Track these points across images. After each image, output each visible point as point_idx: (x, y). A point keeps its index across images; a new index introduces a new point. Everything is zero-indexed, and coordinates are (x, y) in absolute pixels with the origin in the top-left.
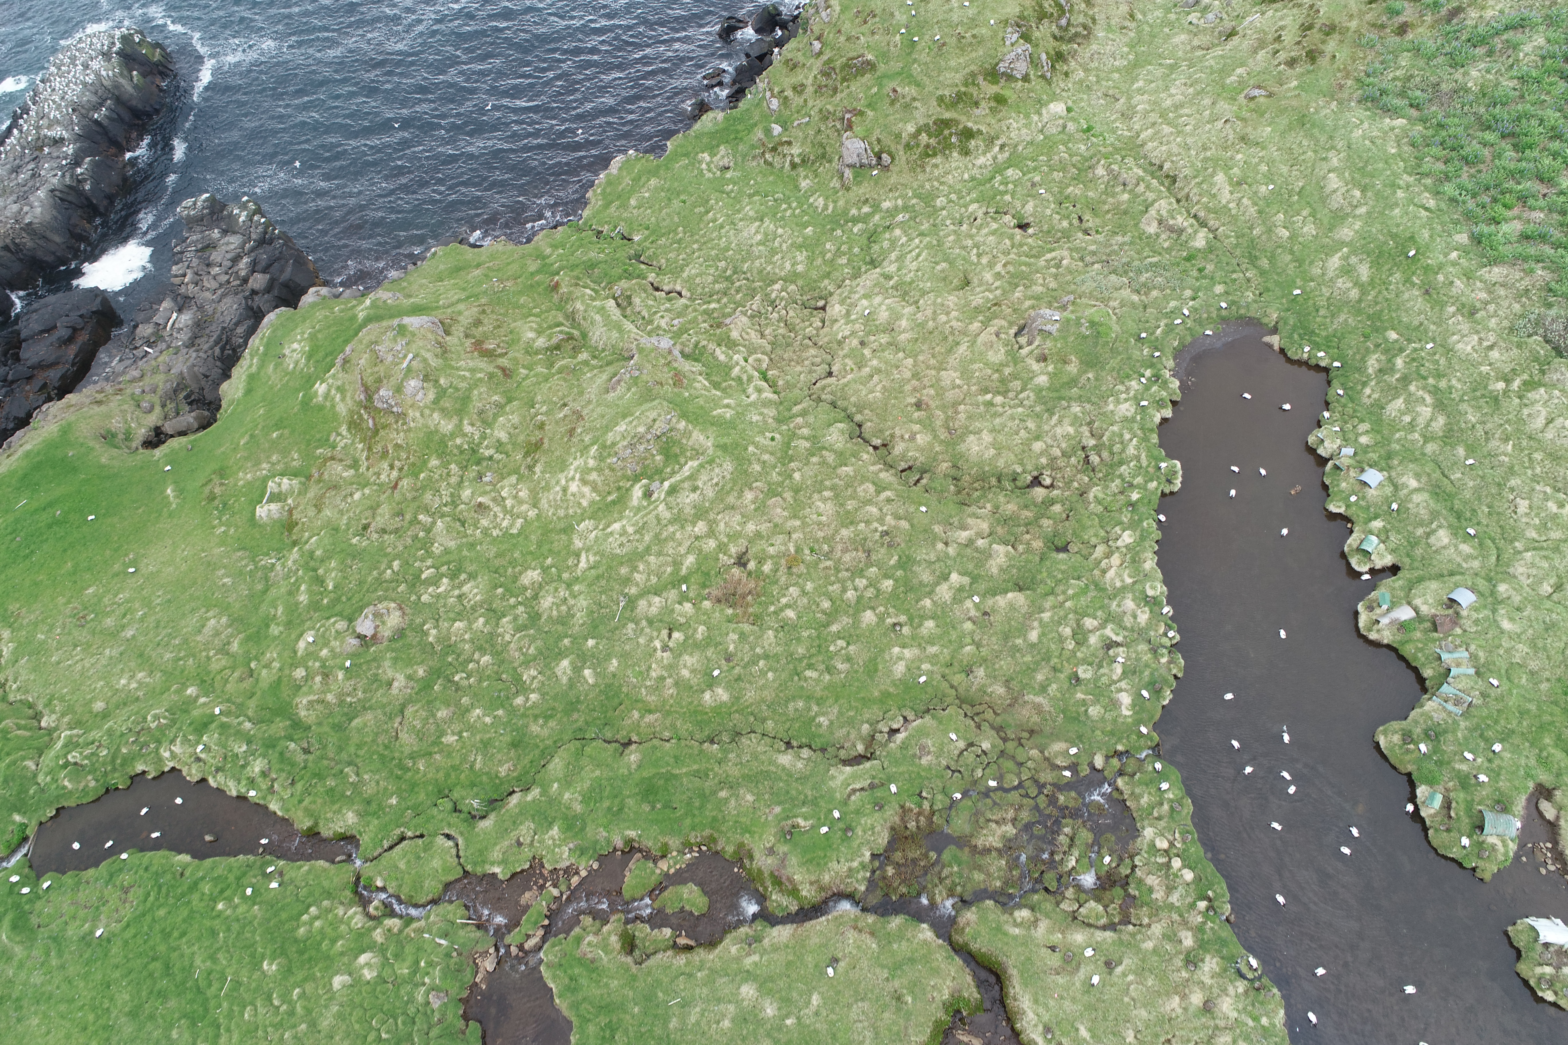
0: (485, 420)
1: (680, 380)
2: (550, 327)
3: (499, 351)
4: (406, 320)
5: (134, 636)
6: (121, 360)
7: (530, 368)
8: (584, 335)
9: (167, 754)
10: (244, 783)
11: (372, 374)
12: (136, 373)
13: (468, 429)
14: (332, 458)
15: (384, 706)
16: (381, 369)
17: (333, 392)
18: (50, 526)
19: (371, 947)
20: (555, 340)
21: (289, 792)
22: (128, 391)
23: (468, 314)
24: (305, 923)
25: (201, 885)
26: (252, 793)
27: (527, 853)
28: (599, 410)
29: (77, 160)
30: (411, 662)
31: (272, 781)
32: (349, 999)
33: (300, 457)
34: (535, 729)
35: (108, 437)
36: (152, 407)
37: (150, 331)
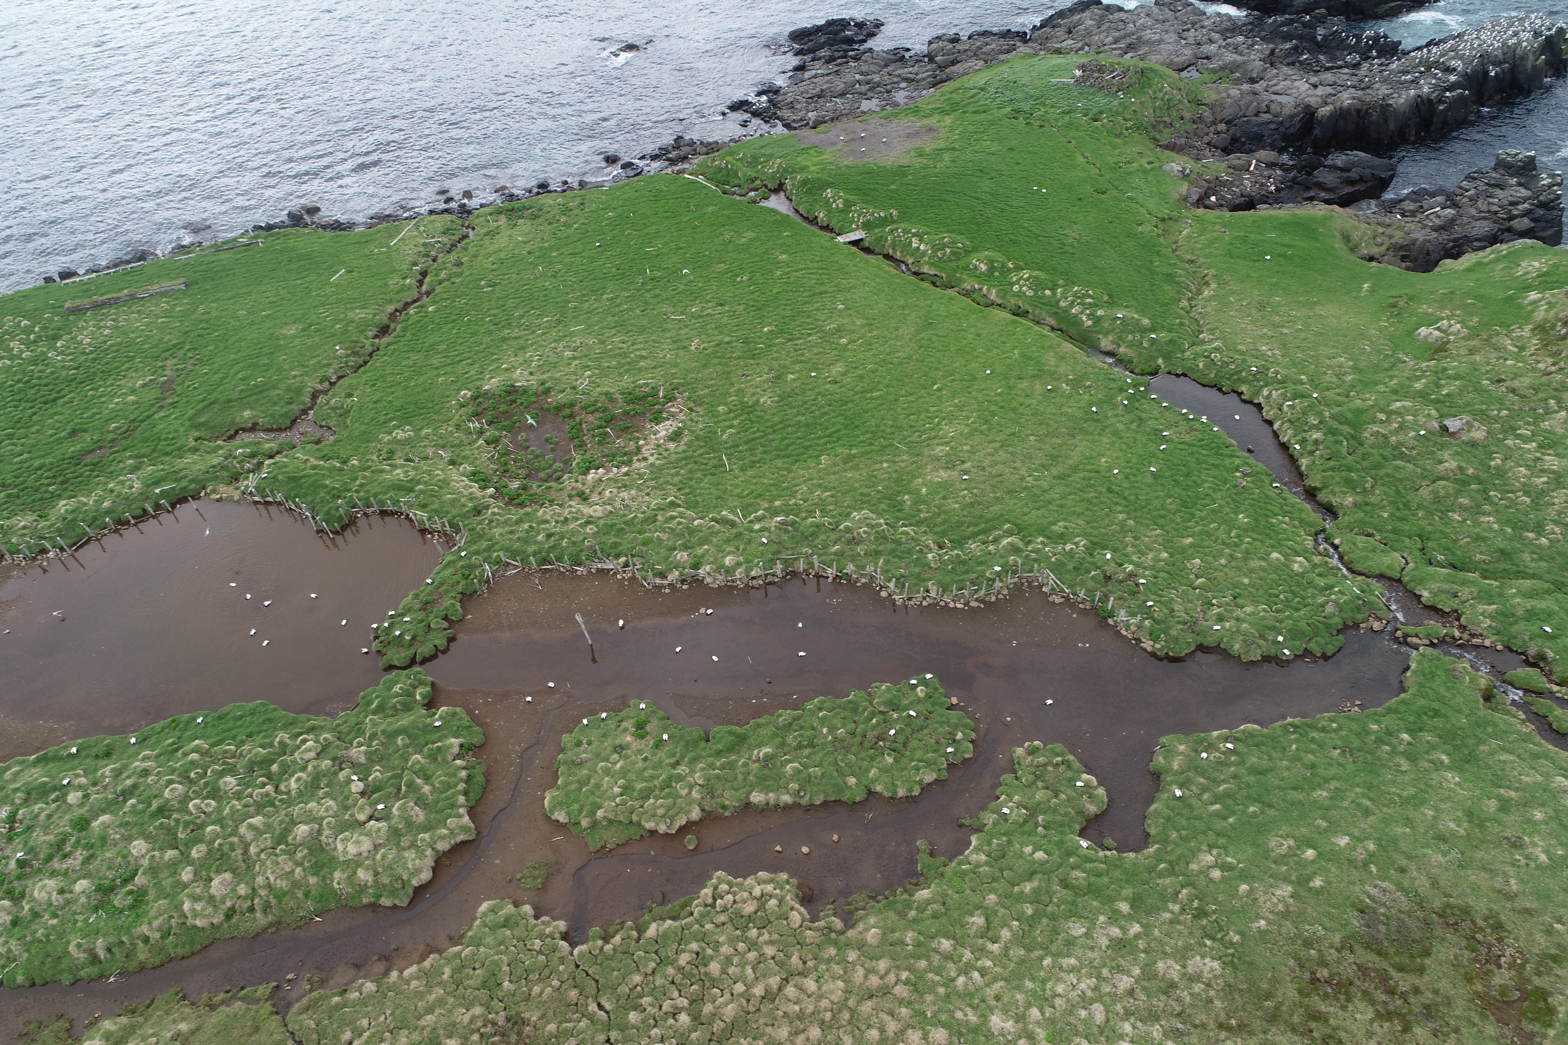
5: (1286, 334)
9: (1265, 393)
10: (1297, 438)
12: (1387, 221)
14: (1506, 336)
15: (1425, 469)
17: (1543, 303)
18: (1279, 255)
19: (1308, 559)
21: (1322, 461)
22: (1373, 227)
24: (1278, 520)
25: (1235, 459)
27: (1454, 604)
29: (1452, 87)
30: (1468, 462)
31: (1318, 449)
32: (1276, 567)
33: (1479, 322)
34: (1526, 557)
35: (1346, 238)
36: (1382, 244)
37: (1412, 208)
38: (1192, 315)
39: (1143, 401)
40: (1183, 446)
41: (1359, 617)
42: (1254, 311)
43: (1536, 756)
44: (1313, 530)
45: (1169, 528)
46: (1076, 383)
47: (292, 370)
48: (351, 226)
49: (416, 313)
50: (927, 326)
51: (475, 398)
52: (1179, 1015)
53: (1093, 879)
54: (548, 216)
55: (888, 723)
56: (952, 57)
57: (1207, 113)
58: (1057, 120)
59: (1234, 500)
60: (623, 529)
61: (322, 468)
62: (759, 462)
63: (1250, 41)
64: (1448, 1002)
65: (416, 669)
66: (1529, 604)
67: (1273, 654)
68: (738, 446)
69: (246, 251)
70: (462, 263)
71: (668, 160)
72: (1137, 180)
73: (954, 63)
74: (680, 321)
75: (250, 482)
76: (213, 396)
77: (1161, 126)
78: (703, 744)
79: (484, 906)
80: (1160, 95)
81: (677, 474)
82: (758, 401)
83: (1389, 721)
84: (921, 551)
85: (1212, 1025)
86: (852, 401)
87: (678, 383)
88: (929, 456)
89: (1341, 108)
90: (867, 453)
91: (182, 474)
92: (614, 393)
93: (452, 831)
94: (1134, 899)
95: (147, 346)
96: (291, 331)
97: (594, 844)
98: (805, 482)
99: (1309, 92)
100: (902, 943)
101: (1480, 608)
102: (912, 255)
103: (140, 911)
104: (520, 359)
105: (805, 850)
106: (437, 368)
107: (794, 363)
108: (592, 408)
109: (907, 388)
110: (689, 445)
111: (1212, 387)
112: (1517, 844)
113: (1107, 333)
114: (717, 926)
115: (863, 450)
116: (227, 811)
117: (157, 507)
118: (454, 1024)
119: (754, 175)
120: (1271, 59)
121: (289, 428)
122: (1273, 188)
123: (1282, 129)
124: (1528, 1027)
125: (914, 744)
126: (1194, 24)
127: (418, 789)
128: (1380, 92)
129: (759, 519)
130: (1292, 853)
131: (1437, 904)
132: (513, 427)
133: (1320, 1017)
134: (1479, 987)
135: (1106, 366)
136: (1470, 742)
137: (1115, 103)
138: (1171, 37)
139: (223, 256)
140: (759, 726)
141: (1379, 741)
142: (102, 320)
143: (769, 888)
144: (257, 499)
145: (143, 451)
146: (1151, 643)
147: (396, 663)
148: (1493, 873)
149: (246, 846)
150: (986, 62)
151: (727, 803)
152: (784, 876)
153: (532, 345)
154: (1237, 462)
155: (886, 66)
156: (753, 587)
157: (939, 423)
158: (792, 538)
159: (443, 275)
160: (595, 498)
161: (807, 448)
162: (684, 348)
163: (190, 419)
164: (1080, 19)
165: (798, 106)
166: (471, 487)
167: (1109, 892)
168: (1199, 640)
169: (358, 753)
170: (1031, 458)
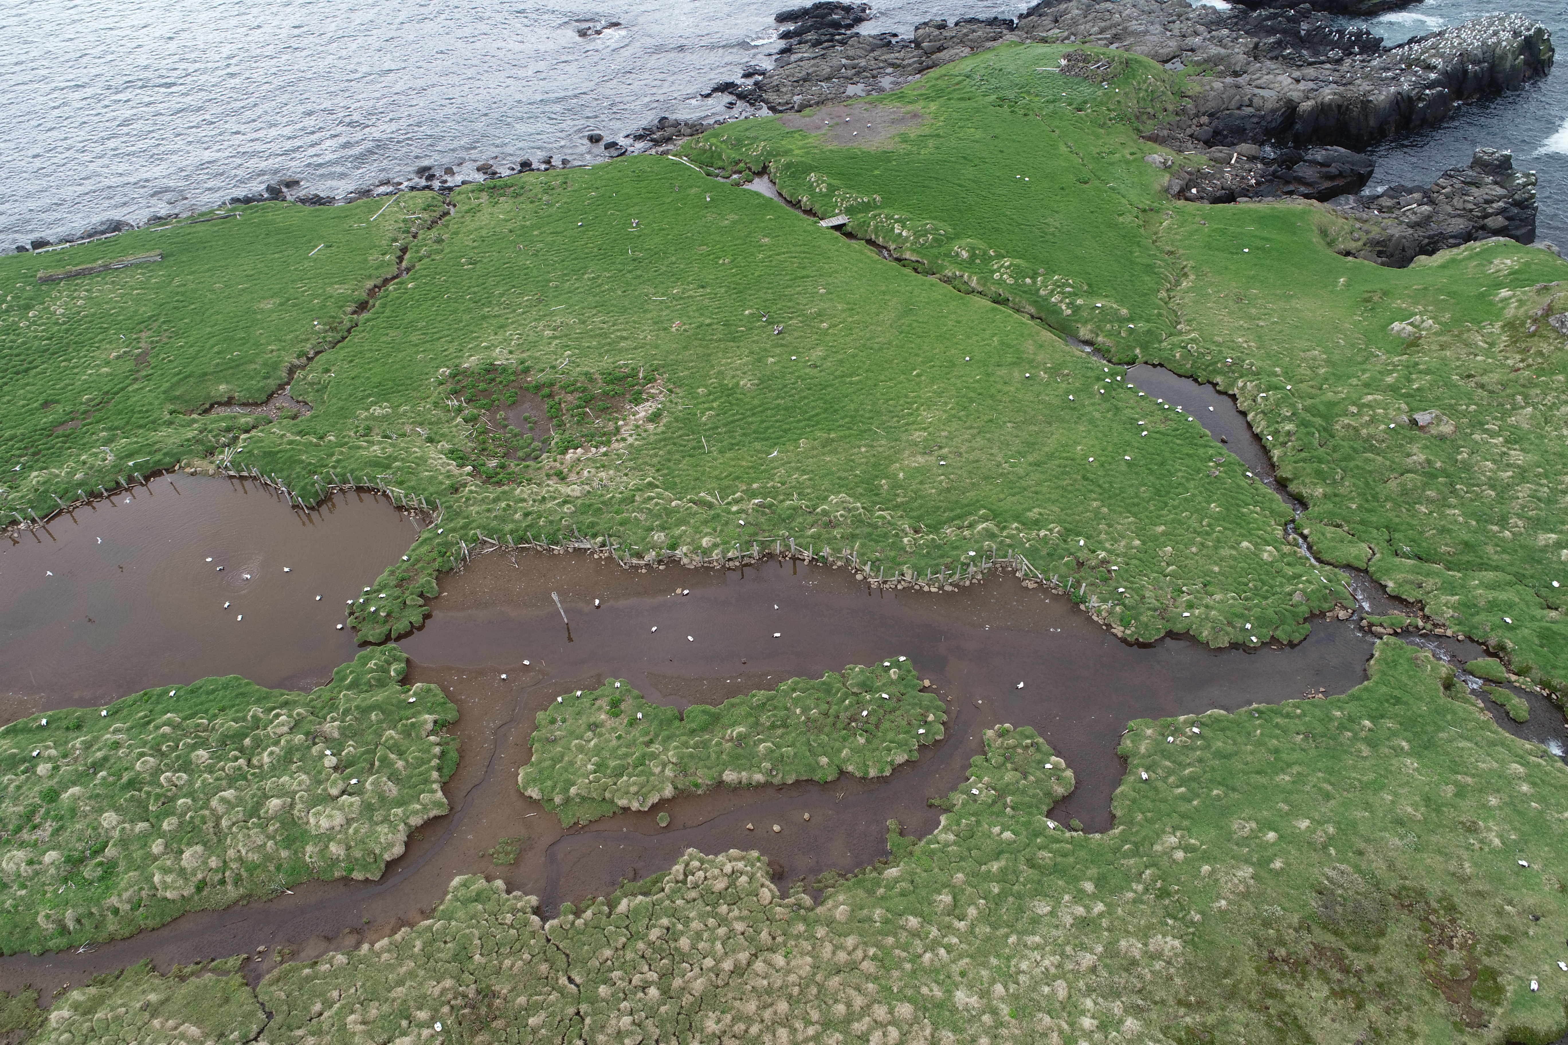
5: (1262, 326)
6: (1352, 208)
9: (1240, 385)
14: (1476, 332)
15: (1393, 462)
17: (1513, 300)
18: (1258, 249)
19: (1277, 548)
21: (1293, 453)
24: (1249, 509)
25: (1208, 448)
26: (1270, 438)
27: (1418, 594)
29: (1432, 85)
30: (1436, 455)
31: (1290, 441)
32: (1246, 556)
33: (1451, 318)
34: (1490, 549)
35: (1324, 233)
36: (1359, 239)
37: (1389, 204)
38: (1170, 305)
39: (1120, 390)
40: (1157, 436)
41: (1326, 606)
42: (1231, 303)
43: (1492, 744)
44: (1283, 520)
45: (1142, 516)
46: (1054, 372)
47: (269, 344)
48: (331, 200)
49: (395, 290)
50: (908, 312)
51: (453, 376)
52: (1140, 991)
53: (1059, 859)
54: (530, 194)
55: (860, 704)
56: (938, 44)
57: (1190, 105)
58: (1041, 109)
59: (1206, 489)
60: (600, 509)
61: (299, 443)
62: (737, 444)
63: (1234, 35)
64: (1401, 980)
65: (391, 645)
66: (1491, 595)
67: (1241, 641)
68: (717, 428)
69: (223, 223)
70: (443, 241)
71: (652, 140)
72: (1119, 171)
73: (940, 49)
74: (661, 302)
75: (226, 456)
76: (188, 370)
77: (1145, 117)
78: (677, 723)
79: (456, 881)
80: (1144, 86)
81: (656, 455)
82: (738, 384)
83: (1352, 708)
84: (897, 535)
85: (1171, 1001)
86: (832, 385)
87: (659, 365)
88: (907, 441)
89: (1322, 104)
90: (845, 437)
91: (157, 447)
92: (594, 374)
93: (425, 806)
94: (1099, 879)
95: (121, 318)
96: (268, 305)
97: (567, 821)
98: (783, 465)
99: (1291, 87)
100: (870, 920)
101: (1444, 598)
102: (894, 241)
103: (110, 883)
104: (500, 338)
105: (776, 828)
106: (416, 345)
107: (774, 346)
108: (572, 388)
109: (887, 373)
110: (668, 426)
111: (1188, 377)
112: (1472, 829)
113: (1086, 322)
114: (688, 902)
115: (842, 434)
116: (198, 784)
117: (130, 479)
118: (424, 996)
119: (738, 157)
120: (1255, 53)
121: (266, 403)
122: (1253, 181)
123: (1264, 123)
124: (1477, 1005)
125: (886, 725)
126: (1179, 16)
127: (391, 764)
128: (1361, 88)
129: (737, 501)
130: (1254, 836)
131: (1393, 886)
132: (492, 405)
133: (1276, 995)
134: (1431, 967)
135: (1084, 355)
136: (1430, 729)
137: (1100, 93)
138: (1157, 29)
139: (200, 228)
140: (733, 706)
141: (1342, 727)
142: (75, 290)
143: (740, 865)
144: (232, 473)
145: (116, 424)
146: (1122, 629)
147: (371, 639)
148: (1447, 856)
149: (218, 819)
150: (972, 49)
151: (700, 781)
152: (755, 854)
153: (512, 323)
154: (1211, 451)
155: (873, 50)
156: (729, 569)
157: (918, 409)
158: (769, 520)
159: (423, 252)
160: (573, 477)
161: (786, 431)
162: (665, 329)
163: (165, 392)
164: (1066, 9)
165: (784, 90)
166: (449, 465)
167: (1074, 872)
168: (1169, 626)
169: (331, 728)
170: (1008, 445)
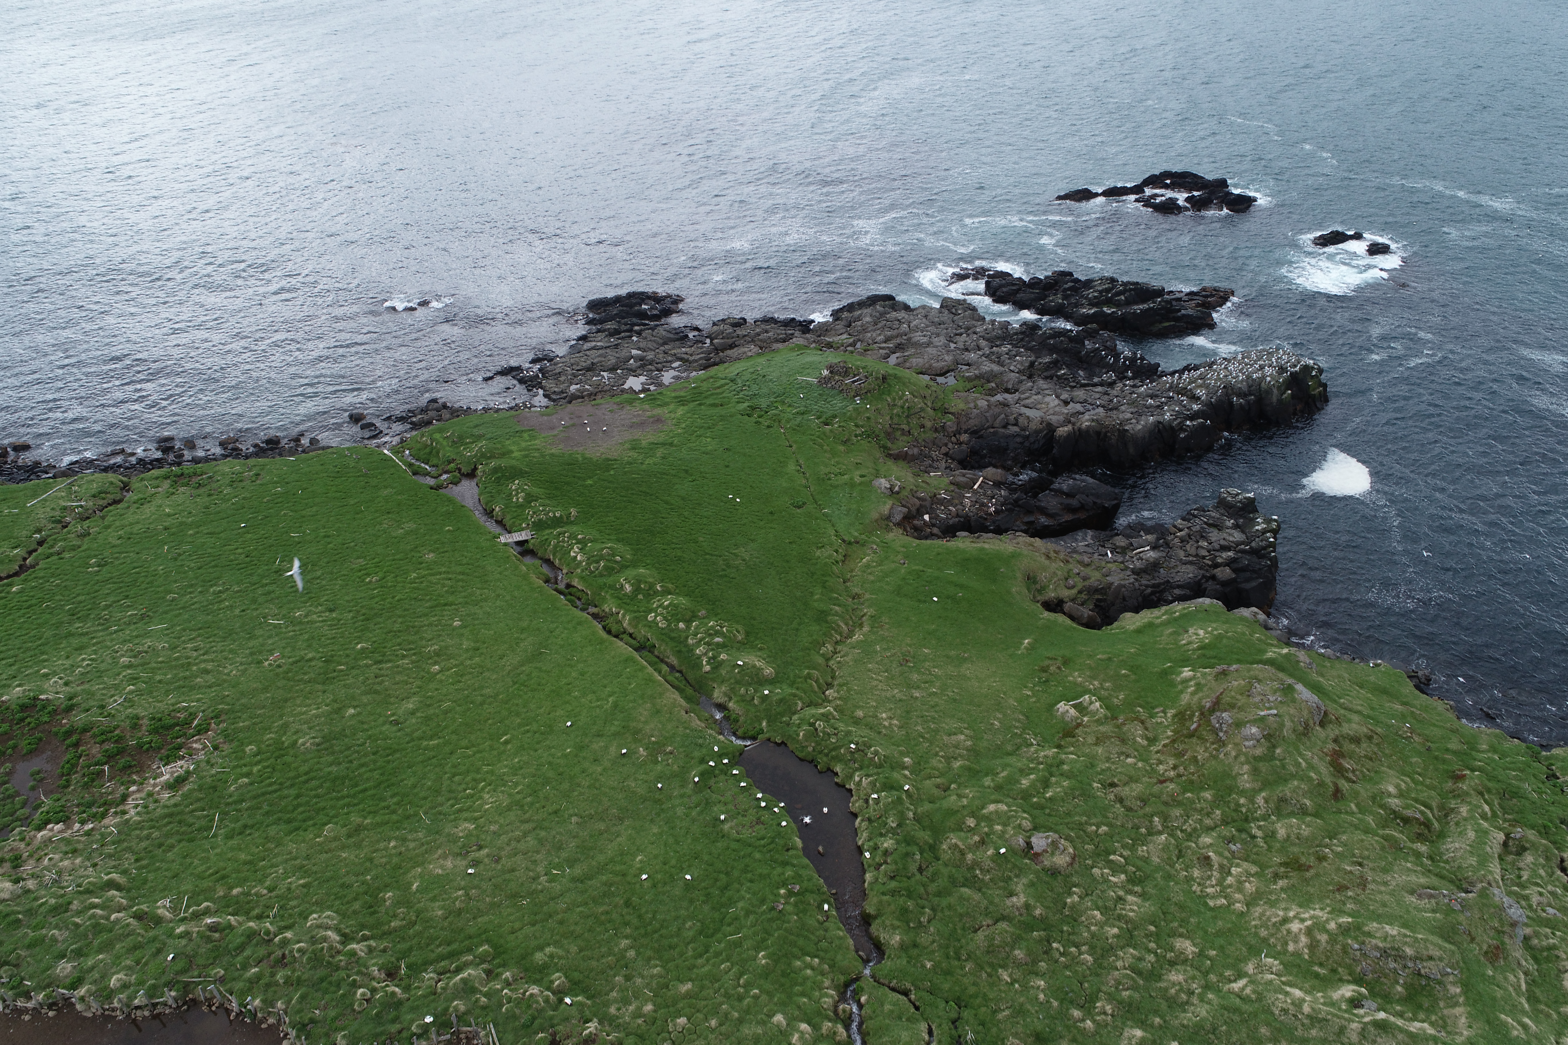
0: (1281, 807)
1: (1497, 957)
2: (1416, 800)
3: (1351, 775)
4: (1299, 687)
5: (917, 698)
6: (1087, 546)
7: (1362, 810)
8: (1442, 835)
9: (857, 779)
10: (871, 843)
11: (1232, 697)
12: (1086, 559)
13: (1260, 800)
14: (1142, 722)
15: (991, 903)
16: (1242, 700)
17: (1192, 683)
18: (948, 597)
19: (815, 1027)
20: (1409, 813)
21: (885, 880)
22: (1071, 566)
23: (1354, 726)
24: (804, 962)
25: (788, 868)
26: (867, 855)
28: (1386, 897)
29: (1194, 416)
30: (1040, 898)
31: (885, 863)
33: (1124, 700)
35: (1030, 579)
36: (1073, 587)
37: (1123, 544)
39: (722, 777)
40: (737, 846)
42: (894, 665)
44: (842, 979)
45: (673, 965)
46: (657, 748)
56: (730, 341)
57: (950, 422)
58: (788, 421)
59: (763, 929)
62: (252, 827)
68: (243, 800)
70: (89, 534)
72: (840, 495)
73: (732, 346)
74: (275, 626)
77: (898, 433)
80: (900, 403)
81: (148, 838)
82: (296, 742)
86: (403, 750)
87: (221, 711)
88: (449, 835)
89: (1080, 429)
90: (381, 825)
92: (143, 718)
99: (1057, 409)
102: (569, 565)
107: (366, 693)
108: (106, 737)
109: (473, 737)
110: (185, 796)
113: (722, 683)
115: (378, 819)
119: (454, 456)
122: (993, 509)
123: (1027, 444)
128: (1122, 416)
129: (197, 916)
137: (850, 408)
138: (940, 341)
150: (761, 348)
154: (789, 873)
157: (483, 789)
159: (59, 547)
160: (28, 867)
161: (318, 811)
162: (259, 662)
164: (861, 315)
170: (560, 848)
